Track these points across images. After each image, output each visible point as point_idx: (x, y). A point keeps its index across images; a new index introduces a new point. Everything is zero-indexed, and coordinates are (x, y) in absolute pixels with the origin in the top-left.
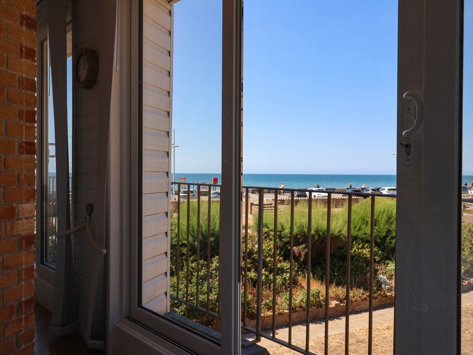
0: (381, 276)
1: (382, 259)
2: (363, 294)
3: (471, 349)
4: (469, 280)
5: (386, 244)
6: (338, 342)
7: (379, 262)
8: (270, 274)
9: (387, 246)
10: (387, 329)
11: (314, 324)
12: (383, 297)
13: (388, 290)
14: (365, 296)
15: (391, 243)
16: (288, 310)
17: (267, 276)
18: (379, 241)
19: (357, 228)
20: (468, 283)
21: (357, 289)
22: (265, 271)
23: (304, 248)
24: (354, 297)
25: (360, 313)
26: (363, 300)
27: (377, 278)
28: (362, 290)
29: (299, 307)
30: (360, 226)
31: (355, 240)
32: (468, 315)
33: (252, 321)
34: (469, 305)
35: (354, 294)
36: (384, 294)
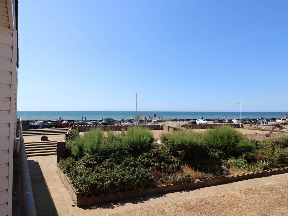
0: (223, 167)
1: (225, 157)
2: (212, 176)
3: (267, 212)
4: (271, 169)
5: (227, 150)
6: (195, 204)
7: (223, 159)
8: (166, 164)
9: (228, 151)
10: (223, 196)
11: (186, 192)
12: (223, 178)
13: (226, 174)
14: (214, 177)
15: (230, 149)
16: (172, 184)
17: (164, 165)
18: (224, 148)
19: (213, 141)
20: (270, 171)
21: (209, 173)
22: (164, 163)
23: (183, 152)
24: (208, 178)
25: (211, 186)
26: (212, 179)
27: (221, 167)
28: (212, 174)
29: (178, 182)
30: (214, 140)
31: (212, 147)
32: (268, 190)
33: (154, 189)
34: (270, 184)
35: (208, 176)
36: (224, 176)
